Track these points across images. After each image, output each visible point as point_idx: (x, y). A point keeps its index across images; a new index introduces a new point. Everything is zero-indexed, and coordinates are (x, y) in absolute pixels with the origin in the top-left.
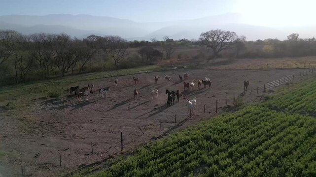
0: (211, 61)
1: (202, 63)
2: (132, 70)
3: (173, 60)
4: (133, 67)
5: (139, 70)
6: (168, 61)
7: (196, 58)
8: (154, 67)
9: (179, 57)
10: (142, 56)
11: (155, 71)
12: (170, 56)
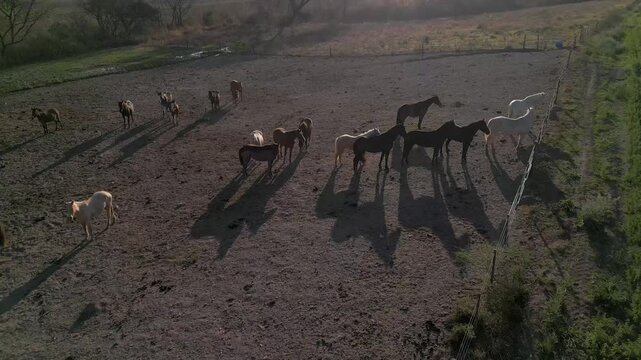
0: (287, 31)
1: (267, 38)
2: (60, 67)
3: (190, 28)
4: (69, 54)
5: (81, 66)
6: (178, 33)
7: (251, 21)
8: (138, 51)
9: (207, 20)
10: (99, 18)
11: (135, 68)
12: (184, 18)
